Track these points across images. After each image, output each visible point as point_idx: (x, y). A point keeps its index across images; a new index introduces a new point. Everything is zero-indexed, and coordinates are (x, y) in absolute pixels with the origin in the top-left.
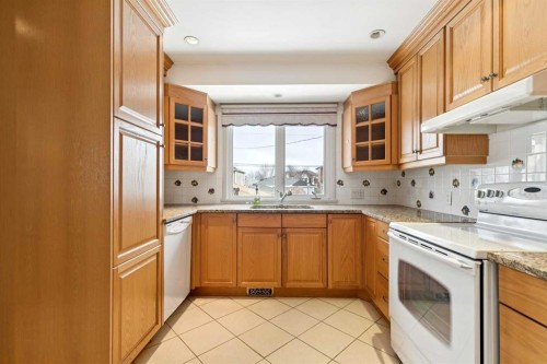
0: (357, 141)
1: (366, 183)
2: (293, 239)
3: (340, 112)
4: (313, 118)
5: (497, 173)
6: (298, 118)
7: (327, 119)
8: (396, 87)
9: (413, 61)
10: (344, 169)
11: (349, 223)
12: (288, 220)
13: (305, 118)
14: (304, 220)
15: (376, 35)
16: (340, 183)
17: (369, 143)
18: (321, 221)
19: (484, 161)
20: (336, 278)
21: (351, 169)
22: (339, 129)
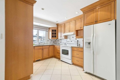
0: (52, 34)
1: (52, 41)
2: (44, 50)
3: (48, 29)
4: (44, 30)
5: (68, 40)
6: (42, 29)
7: (46, 30)
8: (58, 28)
9: (60, 26)
10: (49, 39)
11: (52, 47)
12: (44, 47)
13: (43, 29)
14: (46, 47)
15: (57, 21)
16: (48, 41)
17: (54, 35)
18: (48, 47)
19: (67, 39)
20: (50, 55)
21: (51, 39)
22: (48, 32)
